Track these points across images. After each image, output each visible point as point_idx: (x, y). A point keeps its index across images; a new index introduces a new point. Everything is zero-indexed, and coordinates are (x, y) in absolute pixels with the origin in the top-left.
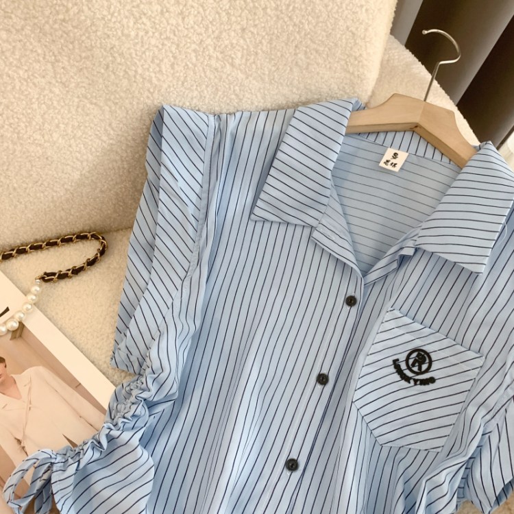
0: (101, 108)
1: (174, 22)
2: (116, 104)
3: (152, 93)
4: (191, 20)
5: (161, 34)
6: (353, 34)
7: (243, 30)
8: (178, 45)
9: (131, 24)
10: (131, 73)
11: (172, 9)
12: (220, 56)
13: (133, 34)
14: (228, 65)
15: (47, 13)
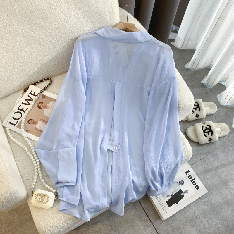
0: (55, 41)
1: (69, 18)
2: (58, 39)
3: (66, 35)
4: (72, 17)
5: (66, 22)
6: (110, 13)
7: (84, 17)
8: (70, 23)
9: (60, 21)
10: (61, 31)
11: (68, 16)
12: (80, 24)
13: (60, 23)
14: (82, 26)
15: (43, 22)
